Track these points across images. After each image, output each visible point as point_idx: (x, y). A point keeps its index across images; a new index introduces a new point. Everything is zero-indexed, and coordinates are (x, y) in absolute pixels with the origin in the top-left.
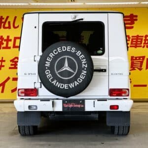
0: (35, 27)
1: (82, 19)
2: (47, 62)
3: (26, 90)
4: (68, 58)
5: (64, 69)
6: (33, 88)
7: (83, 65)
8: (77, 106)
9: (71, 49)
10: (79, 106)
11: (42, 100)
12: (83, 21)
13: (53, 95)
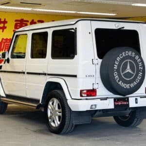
0: (90, 33)
1: (123, 28)
2: (115, 65)
3: (88, 91)
4: (129, 62)
5: (127, 71)
6: (92, 88)
7: (140, 68)
8: (124, 103)
9: (132, 54)
10: (125, 103)
11: (102, 99)
12: (124, 29)
13: (112, 94)
